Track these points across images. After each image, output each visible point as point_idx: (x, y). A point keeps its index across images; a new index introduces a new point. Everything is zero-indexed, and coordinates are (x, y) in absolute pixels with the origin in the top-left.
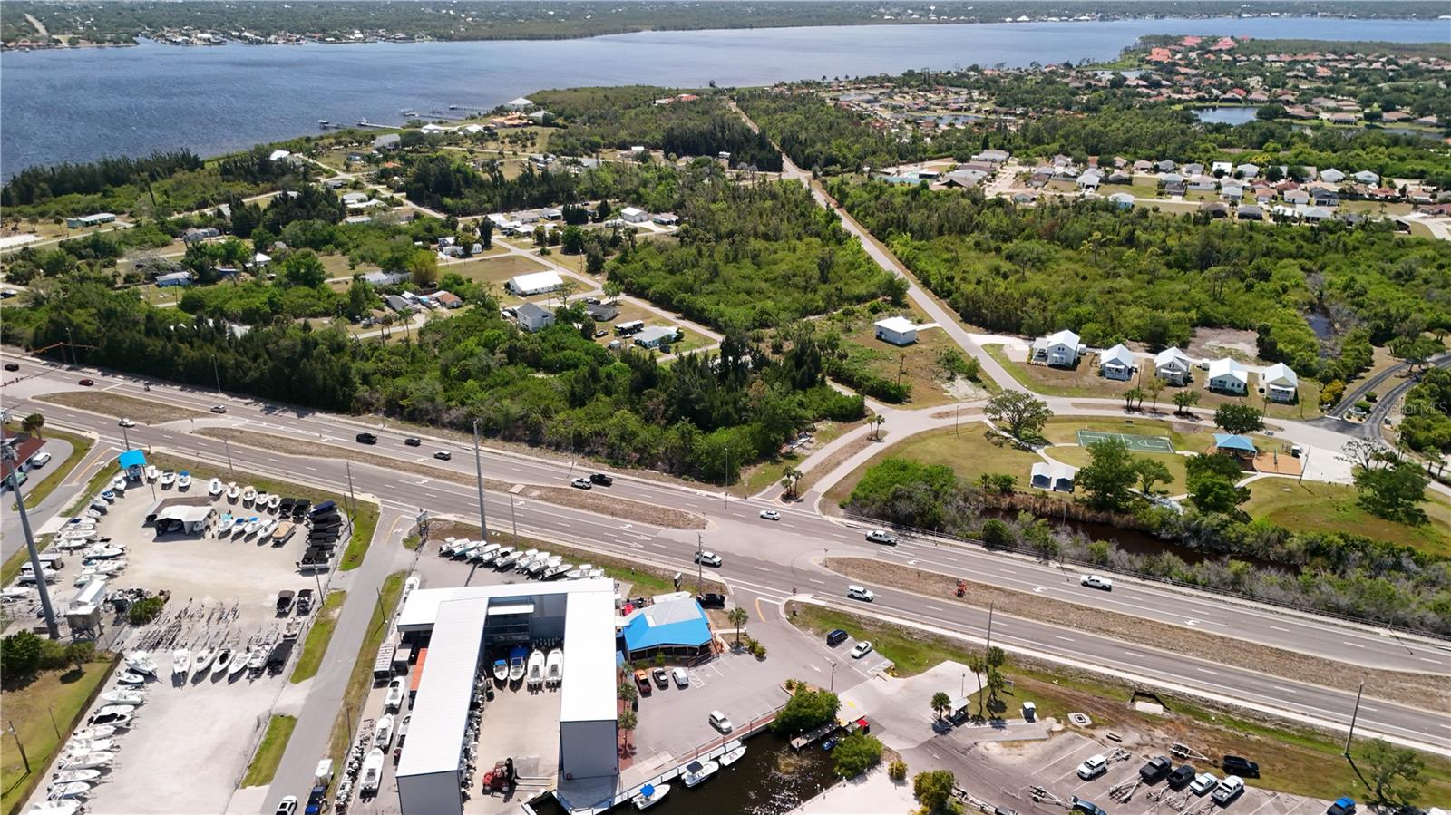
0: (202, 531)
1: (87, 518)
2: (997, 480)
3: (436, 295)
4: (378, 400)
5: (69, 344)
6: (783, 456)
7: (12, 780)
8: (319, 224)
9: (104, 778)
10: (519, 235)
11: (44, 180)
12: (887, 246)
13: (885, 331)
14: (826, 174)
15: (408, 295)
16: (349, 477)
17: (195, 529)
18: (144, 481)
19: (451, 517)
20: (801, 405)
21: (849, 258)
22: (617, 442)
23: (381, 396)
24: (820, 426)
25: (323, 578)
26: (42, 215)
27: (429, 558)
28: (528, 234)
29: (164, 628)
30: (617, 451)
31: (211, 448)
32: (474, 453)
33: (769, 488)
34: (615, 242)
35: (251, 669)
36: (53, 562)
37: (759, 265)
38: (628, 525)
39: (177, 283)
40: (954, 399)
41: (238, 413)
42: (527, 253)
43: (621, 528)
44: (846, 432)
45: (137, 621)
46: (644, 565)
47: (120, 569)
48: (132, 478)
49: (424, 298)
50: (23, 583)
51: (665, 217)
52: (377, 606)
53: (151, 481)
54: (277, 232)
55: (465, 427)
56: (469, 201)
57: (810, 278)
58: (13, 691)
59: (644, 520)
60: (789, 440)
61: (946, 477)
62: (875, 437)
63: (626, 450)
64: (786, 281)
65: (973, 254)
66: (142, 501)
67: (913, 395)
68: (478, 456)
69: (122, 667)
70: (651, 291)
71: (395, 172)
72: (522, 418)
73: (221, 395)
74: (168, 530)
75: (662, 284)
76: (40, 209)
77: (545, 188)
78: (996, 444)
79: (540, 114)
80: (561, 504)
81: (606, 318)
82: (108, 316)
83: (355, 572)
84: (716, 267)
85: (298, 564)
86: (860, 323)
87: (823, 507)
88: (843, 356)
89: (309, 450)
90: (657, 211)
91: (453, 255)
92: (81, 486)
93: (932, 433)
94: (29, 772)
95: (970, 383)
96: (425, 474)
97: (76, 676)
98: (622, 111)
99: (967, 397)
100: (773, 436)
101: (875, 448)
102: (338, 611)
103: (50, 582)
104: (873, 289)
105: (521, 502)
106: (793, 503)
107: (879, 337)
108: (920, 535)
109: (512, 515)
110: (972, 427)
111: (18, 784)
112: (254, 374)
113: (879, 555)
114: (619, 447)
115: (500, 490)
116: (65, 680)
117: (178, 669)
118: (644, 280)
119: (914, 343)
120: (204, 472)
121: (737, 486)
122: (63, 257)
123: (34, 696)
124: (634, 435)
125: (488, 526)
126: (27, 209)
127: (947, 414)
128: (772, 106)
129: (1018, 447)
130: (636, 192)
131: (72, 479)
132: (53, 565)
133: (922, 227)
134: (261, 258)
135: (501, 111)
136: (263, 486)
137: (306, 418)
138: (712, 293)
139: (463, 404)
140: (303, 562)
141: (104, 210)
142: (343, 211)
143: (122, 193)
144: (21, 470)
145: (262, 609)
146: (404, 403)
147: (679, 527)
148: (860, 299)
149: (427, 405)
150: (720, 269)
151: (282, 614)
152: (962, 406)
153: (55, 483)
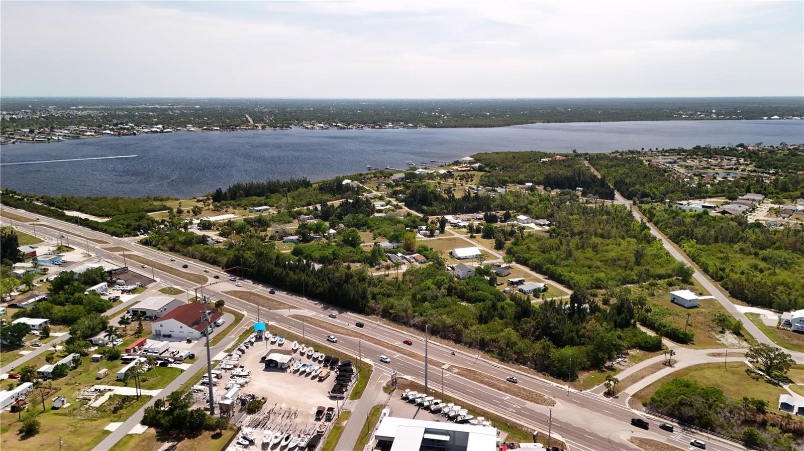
0: (286, 368)
1: (236, 354)
2: (754, 402)
3: (413, 256)
4: (379, 308)
5: (241, 267)
6: (606, 368)
8: (361, 216)
10: (460, 227)
11: (242, 189)
12: (680, 246)
13: (677, 298)
14: (642, 202)
15: (400, 254)
16: (360, 348)
17: (283, 367)
18: (264, 339)
19: (409, 378)
20: (620, 337)
21: (655, 252)
22: (504, 347)
23: (380, 306)
24: (632, 352)
25: (341, 402)
26: (239, 205)
27: (395, 400)
28: (464, 227)
29: (262, 417)
30: (504, 352)
31: (297, 326)
32: (425, 343)
33: (596, 387)
34: (512, 233)
35: (299, 447)
36: (217, 375)
37: (597, 252)
38: (508, 397)
39: (292, 241)
40: (724, 346)
41: (310, 308)
42: (463, 237)
43: (503, 398)
44: (648, 358)
45: (251, 411)
46: (516, 423)
47: (246, 383)
48: (258, 337)
49: (408, 257)
50: (203, 384)
51: (541, 221)
52: (366, 423)
53: (267, 339)
54: (341, 219)
55: (421, 328)
56: (436, 208)
57: (629, 262)
58: (190, 439)
59: (518, 396)
60: (611, 358)
61: (717, 395)
62: (668, 363)
63: (509, 352)
64: (614, 262)
65: (738, 255)
66: (261, 349)
67: (695, 339)
68: (426, 345)
69: (240, 435)
70: (530, 262)
71: (401, 192)
72: (452, 326)
73: (304, 299)
74: (271, 366)
75: (537, 259)
76: (238, 203)
77: (476, 203)
78: (753, 378)
79: (477, 165)
80: (470, 379)
81: (503, 275)
82: (260, 255)
83: (357, 401)
84: (570, 251)
85: (329, 392)
86: (660, 291)
87: (631, 403)
88: (648, 311)
89: (342, 331)
90: (537, 218)
91: (425, 235)
92: (236, 337)
93: (708, 366)
95: (735, 336)
96: (398, 351)
97: (218, 436)
98: (522, 164)
99: (733, 345)
100: (600, 354)
101: (667, 371)
102: (346, 422)
103: (215, 385)
104: (670, 272)
105: (447, 375)
106: (611, 398)
107: (673, 301)
108: (698, 432)
109: (442, 382)
110: (736, 365)
112: (321, 289)
113: (669, 440)
114: (505, 350)
115: (436, 366)
116: (214, 437)
117: (265, 441)
118: (527, 256)
119: (696, 307)
120: (291, 337)
121: (576, 383)
122: (245, 225)
123: (198, 444)
124: (515, 344)
125: (428, 386)
126: (233, 202)
127: (719, 355)
128: (610, 163)
129: (769, 382)
130: (526, 207)
131: (232, 334)
132: (217, 377)
133: (703, 237)
134: (332, 231)
135: (457, 163)
136: (318, 348)
137: (342, 315)
138: (567, 266)
139: (421, 315)
140: (332, 392)
141: (265, 204)
142: (373, 210)
143: (274, 196)
144: (211, 327)
145: (308, 415)
146: (392, 311)
147: (538, 403)
148: (660, 277)
149: (403, 314)
150: (573, 252)
151: (318, 419)
152: (729, 350)
153: (224, 335)
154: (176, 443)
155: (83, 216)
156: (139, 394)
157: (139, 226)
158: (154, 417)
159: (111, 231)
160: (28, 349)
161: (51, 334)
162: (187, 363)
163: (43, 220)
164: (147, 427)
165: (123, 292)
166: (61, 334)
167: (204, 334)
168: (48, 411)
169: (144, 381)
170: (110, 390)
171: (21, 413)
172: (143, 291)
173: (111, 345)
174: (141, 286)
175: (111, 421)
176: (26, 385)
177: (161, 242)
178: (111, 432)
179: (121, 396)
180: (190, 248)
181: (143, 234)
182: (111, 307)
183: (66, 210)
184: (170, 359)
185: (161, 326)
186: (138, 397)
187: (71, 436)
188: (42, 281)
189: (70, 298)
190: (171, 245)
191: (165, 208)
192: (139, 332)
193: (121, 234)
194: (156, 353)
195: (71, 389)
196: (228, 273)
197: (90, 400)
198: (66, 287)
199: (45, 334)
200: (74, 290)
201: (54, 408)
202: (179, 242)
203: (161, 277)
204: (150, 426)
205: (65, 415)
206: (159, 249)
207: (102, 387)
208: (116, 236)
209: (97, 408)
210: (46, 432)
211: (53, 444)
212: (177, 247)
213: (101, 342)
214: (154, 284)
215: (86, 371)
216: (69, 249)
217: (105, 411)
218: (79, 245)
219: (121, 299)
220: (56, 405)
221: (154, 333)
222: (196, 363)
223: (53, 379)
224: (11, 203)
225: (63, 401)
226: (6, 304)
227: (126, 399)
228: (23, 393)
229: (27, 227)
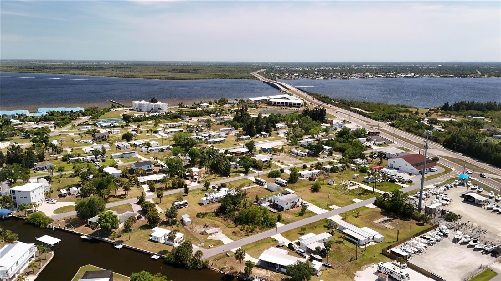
0: (481, 205)
1: (442, 189)
5: (455, 144)
7: (392, 240)
9: (419, 253)
11: (465, 105)
17: (479, 203)
18: (465, 185)
26: (460, 115)
29: (455, 225)
31: (495, 183)
35: (484, 250)
36: (426, 194)
45: (447, 219)
47: (447, 204)
48: (461, 183)
50: (415, 196)
53: (468, 186)
58: (402, 220)
66: (463, 190)
69: (437, 229)
74: (468, 199)
76: (460, 113)
82: (472, 137)
92: (444, 180)
94: (398, 241)
97: (422, 225)
103: (423, 199)
111: (394, 242)
116: (417, 224)
117: (456, 237)
120: (488, 189)
122: (463, 123)
123: (407, 224)
126: (456, 113)
131: (441, 178)
132: (426, 195)
141: (481, 116)
143: (489, 113)
144: (426, 170)
153: (435, 177)
154: (392, 219)
155: (359, 110)
156: (374, 191)
157: (390, 117)
158: (382, 202)
159: (373, 117)
160: (321, 158)
161: (333, 155)
162: (406, 184)
163: (339, 110)
164: (376, 207)
165: (374, 144)
166: (338, 156)
167: (421, 173)
168: (325, 185)
169: (379, 186)
170: (358, 185)
171: (313, 182)
172: (385, 146)
173: (363, 166)
174: (385, 144)
175: (357, 198)
176: (318, 171)
177: (402, 125)
178: (356, 203)
179: (364, 189)
180: (420, 131)
181: (391, 121)
182: (366, 150)
183: (351, 107)
184: (396, 179)
185: (394, 162)
186: (373, 192)
187: (335, 198)
188: (333, 133)
189: (345, 141)
190: (407, 127)
191: (407, 111)
192: (380, 163)
193: (379, 119)
194: (388, 174)
195: (339, 179)
196: (445, 147)
197: (347, 186)
198: (344, 135)
199: (330, 154)
200: (348, 137)
201: (328, 184)
202: (413, 126)
203: (398, 142)
204: (378, 206)
205: (334, 189)
206: (400, 129)
207: (355, 183)
208: (376, 120)
209: (350, 190)
210: (323, 192)
211: (325, 198)
212: (412, 129)
213: (358, 162)
214: (393, 144)
215: (348, 174)
216: (349, 122)
217: (354, 193)
218: (355, 121)
219: (372, 147)
220: (331, 183)
221: (389, 165)
222: (412, 186)
223: (331, 172)
224: (326, 101)
225: (333, 182)
226: (315, 139)
227: (366, 191)
228: (316, 174)
229: (331, 111)
